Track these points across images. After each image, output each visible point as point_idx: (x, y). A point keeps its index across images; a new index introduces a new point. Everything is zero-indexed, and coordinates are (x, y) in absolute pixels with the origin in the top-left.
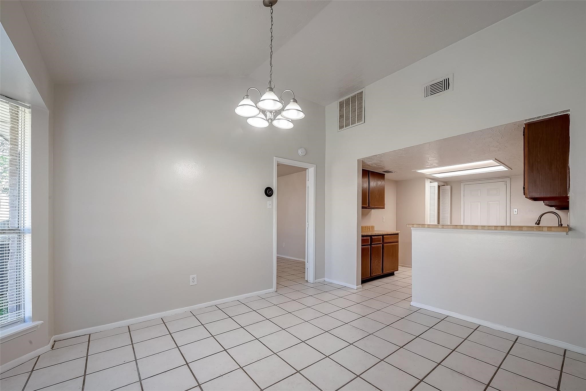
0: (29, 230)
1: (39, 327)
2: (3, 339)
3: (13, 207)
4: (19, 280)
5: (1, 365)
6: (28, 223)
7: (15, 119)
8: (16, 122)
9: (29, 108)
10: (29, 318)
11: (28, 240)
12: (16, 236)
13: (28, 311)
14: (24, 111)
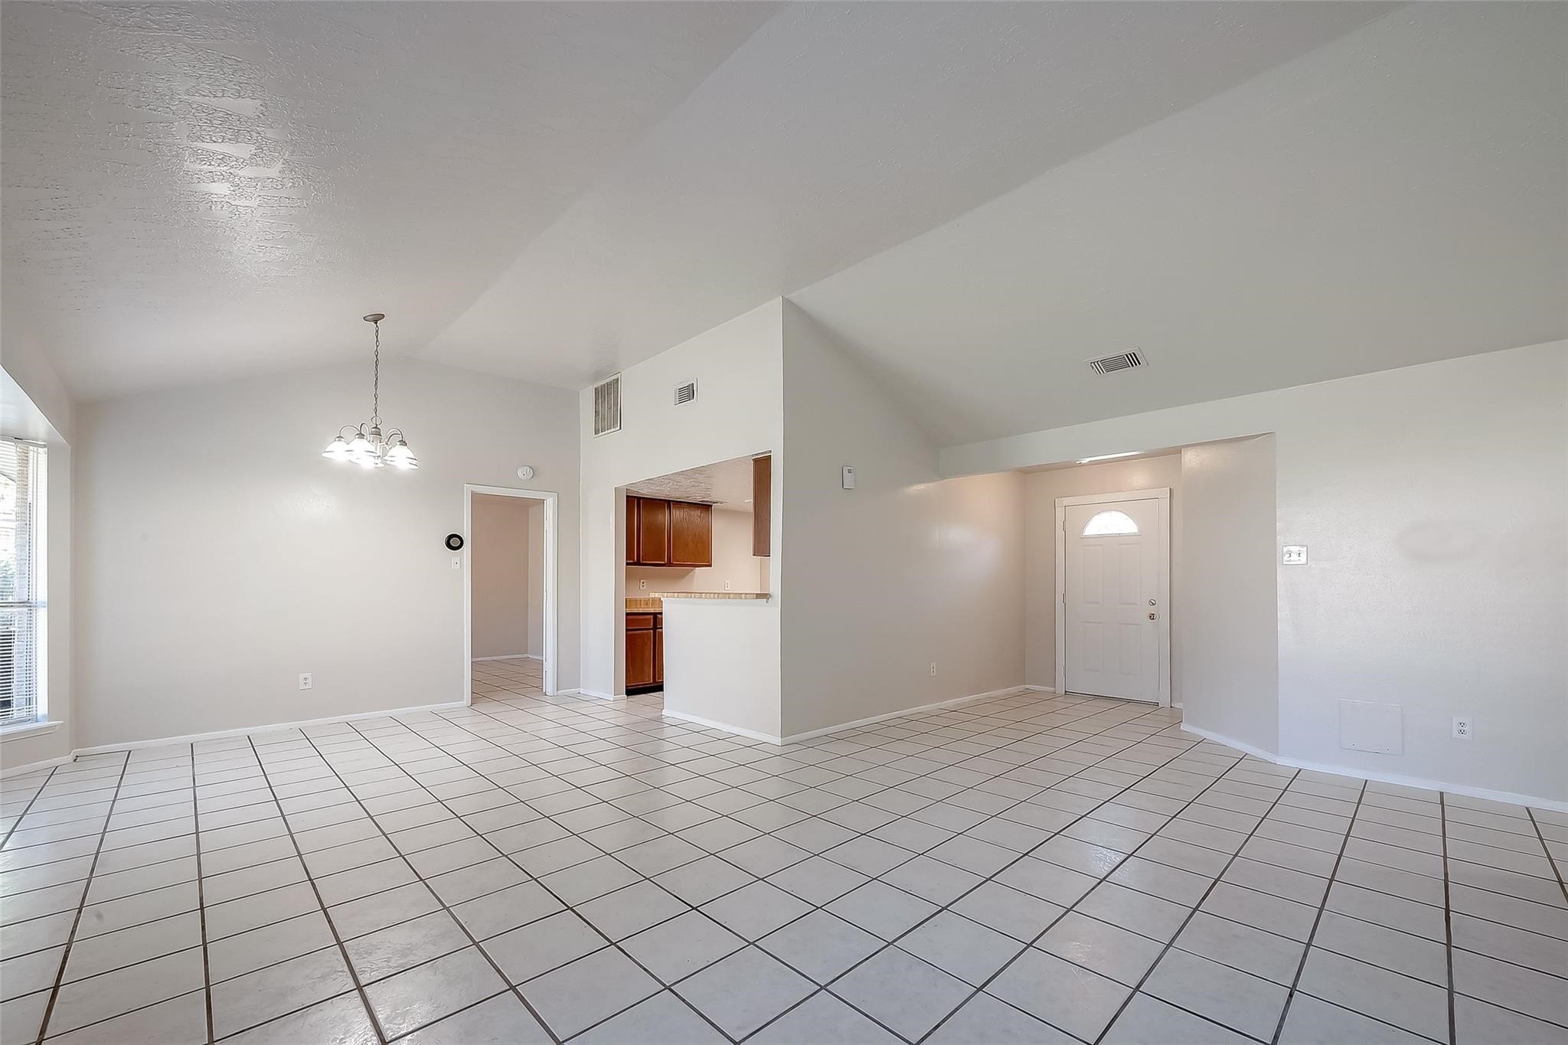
0: (44, 603)
1: (57, 728)
2: (4, 736)
3: (20, 574)
4: (29, 669)
5: (3, 769)
6: (41, 594)
7: (24, 461)
8: (25, 463)
9: (45, 446)
10: (44, 716)
11: (42, 617)
12: (26, 609)
13: (42, 707)
14: (38, 453)
